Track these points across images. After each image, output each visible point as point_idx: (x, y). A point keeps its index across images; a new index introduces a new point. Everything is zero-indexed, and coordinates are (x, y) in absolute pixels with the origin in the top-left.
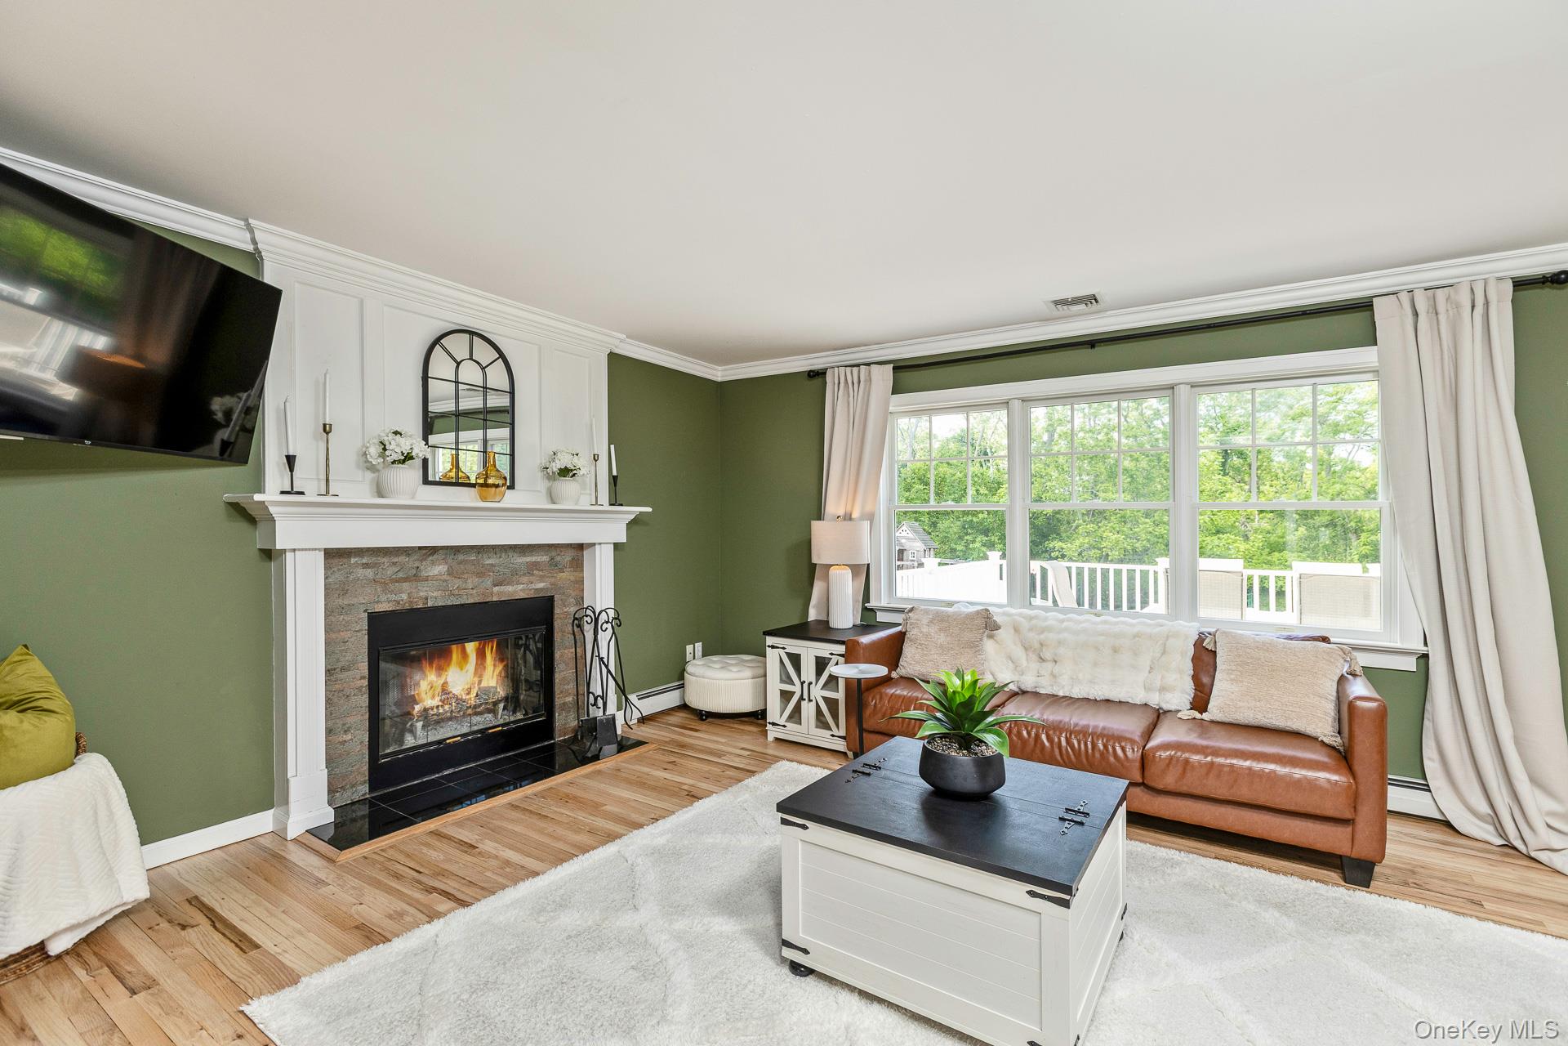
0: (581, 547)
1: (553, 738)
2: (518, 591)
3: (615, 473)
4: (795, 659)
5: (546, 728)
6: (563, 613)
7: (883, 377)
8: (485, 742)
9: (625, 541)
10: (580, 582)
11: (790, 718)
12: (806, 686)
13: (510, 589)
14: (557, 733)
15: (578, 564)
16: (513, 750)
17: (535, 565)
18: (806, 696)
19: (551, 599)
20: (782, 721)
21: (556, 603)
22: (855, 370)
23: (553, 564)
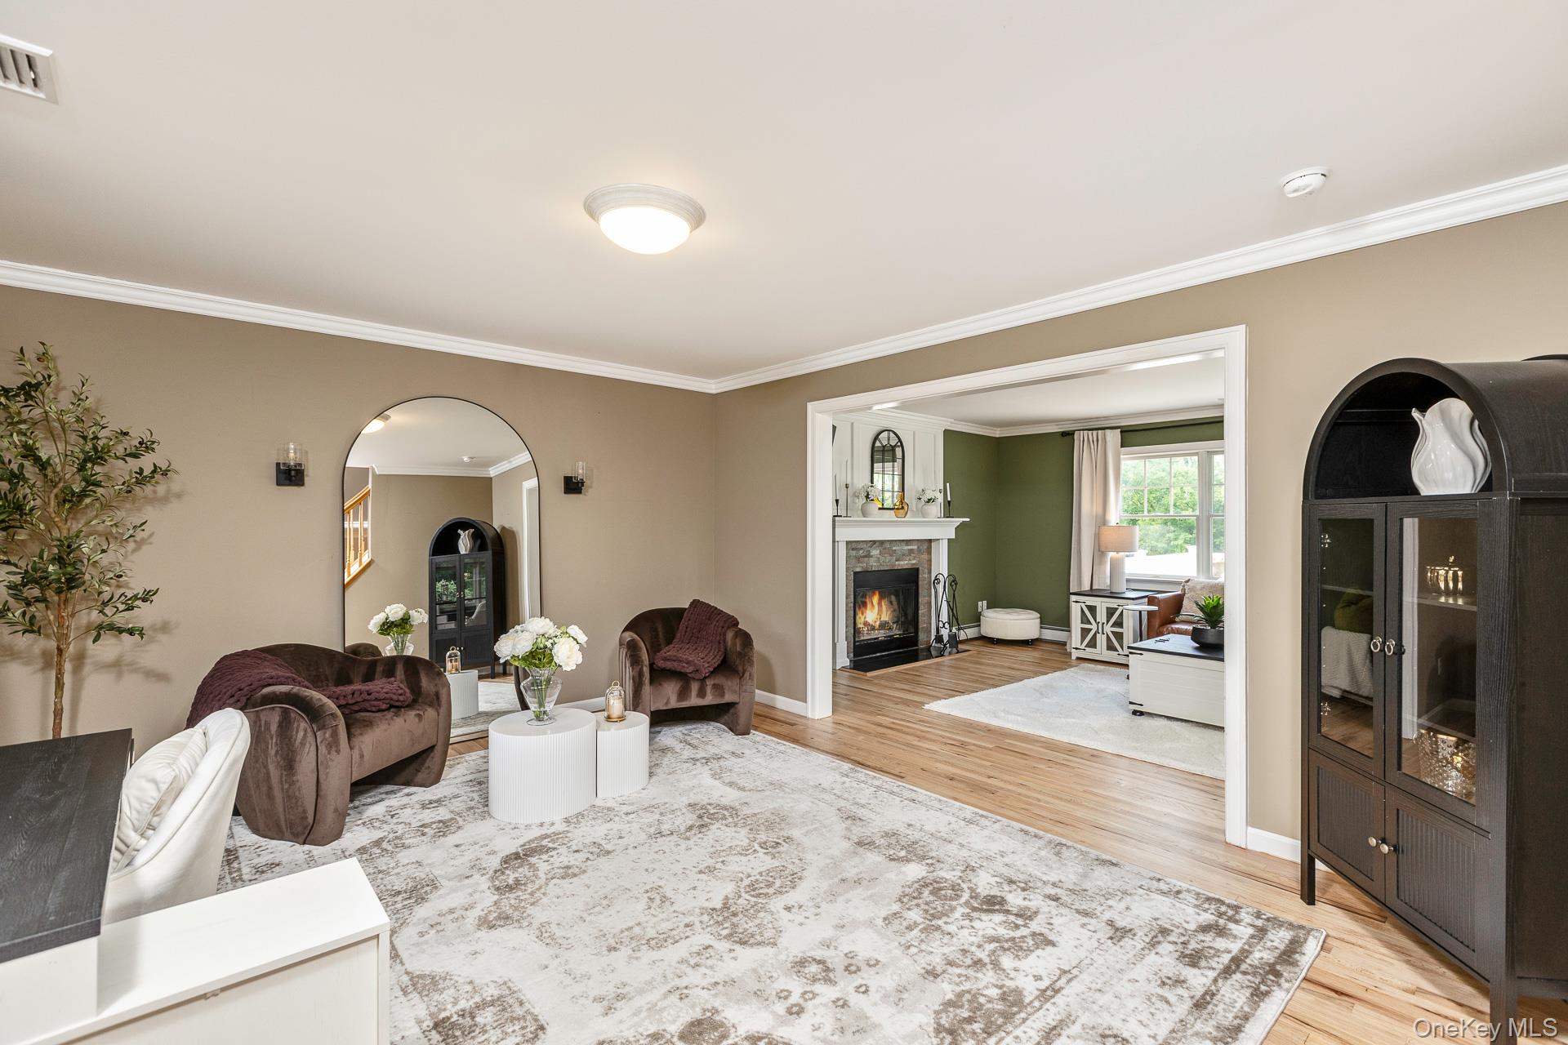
0: (930, 541)
1: (917, 646)
2: (904, 564)
3: (949, 499)
4: (1092, 609)
5: (914, 641)
6: (923, 575)
7: (1114, 437)
8: (890, 643)
9: (954, 537)
10: (930, 561)
11: (1088, 645)
12: (1100, 625)
13: (902, 563)
14: (919, 643)
15: (929, 551)
16: (903, 648)
17: (911, 551)
18: (1100, 631)
19: (918, 569)
20: (1083, 647)
21: (920, 572)
22: (1095, 432)
23: (919, 550)
